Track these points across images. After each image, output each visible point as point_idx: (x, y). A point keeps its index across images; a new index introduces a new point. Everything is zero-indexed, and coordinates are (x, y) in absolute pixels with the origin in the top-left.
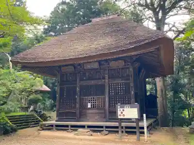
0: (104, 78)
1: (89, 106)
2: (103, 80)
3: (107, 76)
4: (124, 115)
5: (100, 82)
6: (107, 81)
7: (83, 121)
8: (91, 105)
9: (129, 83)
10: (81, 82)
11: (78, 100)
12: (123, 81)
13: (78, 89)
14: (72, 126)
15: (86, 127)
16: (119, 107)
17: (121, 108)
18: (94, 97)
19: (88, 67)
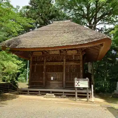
0: (63, 61)
1: (52, 78)
4: (79, 85)
5: (59, 64)
6: (65, 63)
7: (48, 88)
8: (54, 78)
9: (79, 65)
10: (47, 63)
11: (44, 75)
12: (76, 64)
13: (44, 67)
14: (41, 92)
15: (51, 92)
16: (76, 80)
17: (77, 80)
18: (56, 73)
19: (53, 53)
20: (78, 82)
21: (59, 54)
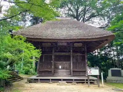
1: (60, 67)
2: (69, 53)
3: (71, 51)
4: (91, 73)
5: (67, 54)
6: (72, 53)
8: (62, 67)
9: (84, 56)
10: (55, 53)
12: (81, 54)
13: (53, 57)
14: (52, 80)
15: (62, 80)
17: (89, 69)
18: (64, 62)
19: (61, 44)
20: (90, 70)
21: (66, 45)
